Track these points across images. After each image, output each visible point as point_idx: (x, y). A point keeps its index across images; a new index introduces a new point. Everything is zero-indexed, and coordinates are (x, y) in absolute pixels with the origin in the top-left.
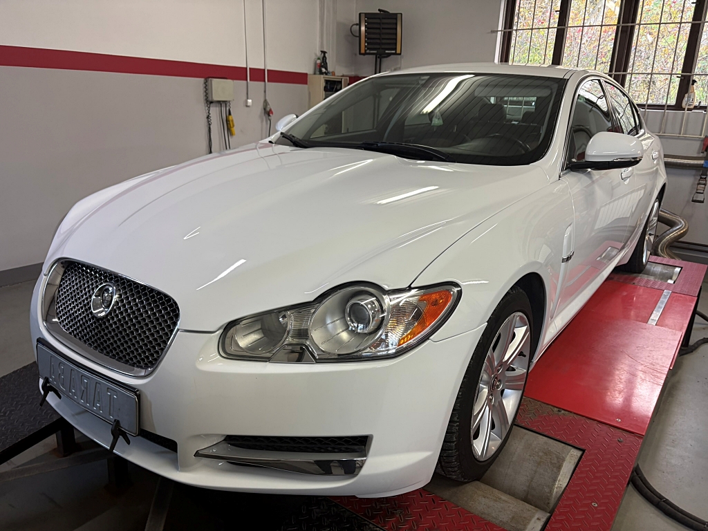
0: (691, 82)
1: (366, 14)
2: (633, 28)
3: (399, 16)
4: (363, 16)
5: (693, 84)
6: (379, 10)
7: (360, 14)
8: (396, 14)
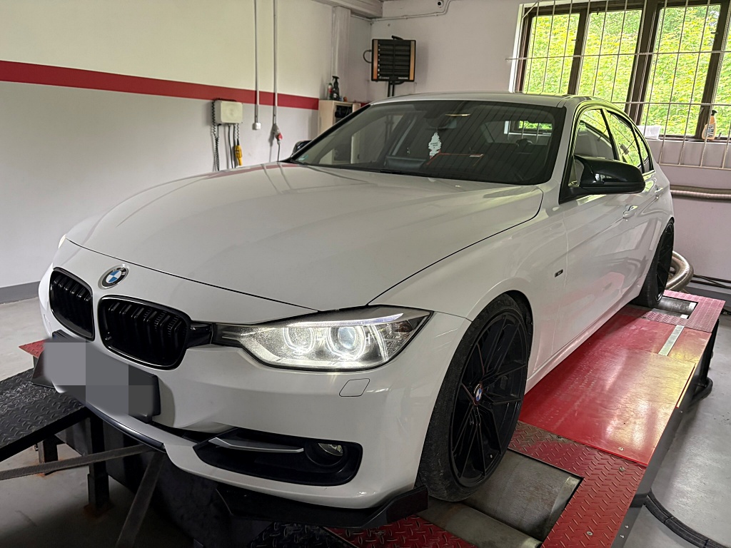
0: (711, 113)
3: (413, 43)
4: (376, 43)
5: (713, 115)
6: (393, 37)
7: (373, 40)
8: (410, 41)
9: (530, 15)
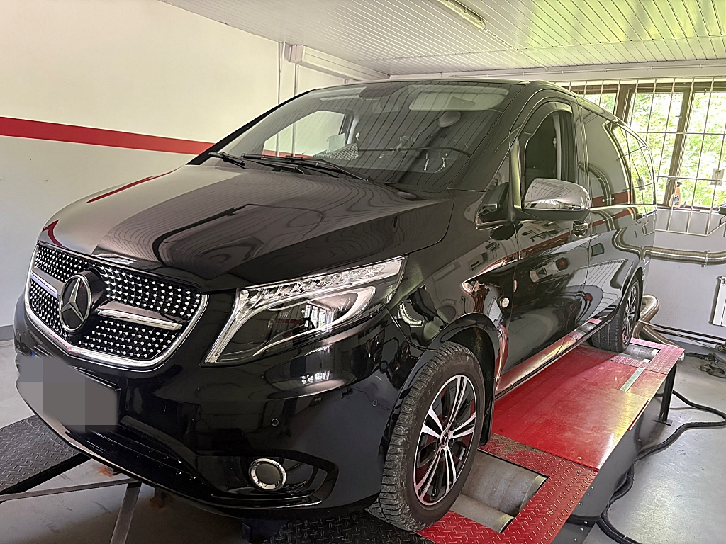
0: (677, 185)
5: (678, 186)
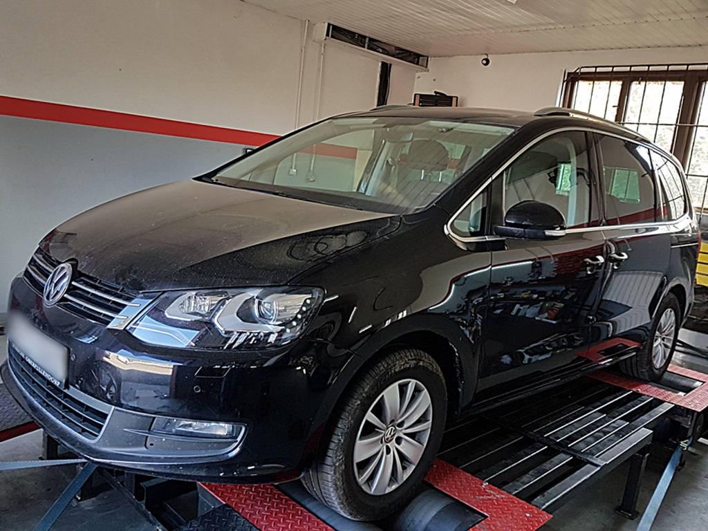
1: (421, 96)
2: (691, 128)
3: (454, 99)
4: (418, 97)
6: (435, 92)
7: (415, 95)
8: (451, 97)
9: (572, 79)
